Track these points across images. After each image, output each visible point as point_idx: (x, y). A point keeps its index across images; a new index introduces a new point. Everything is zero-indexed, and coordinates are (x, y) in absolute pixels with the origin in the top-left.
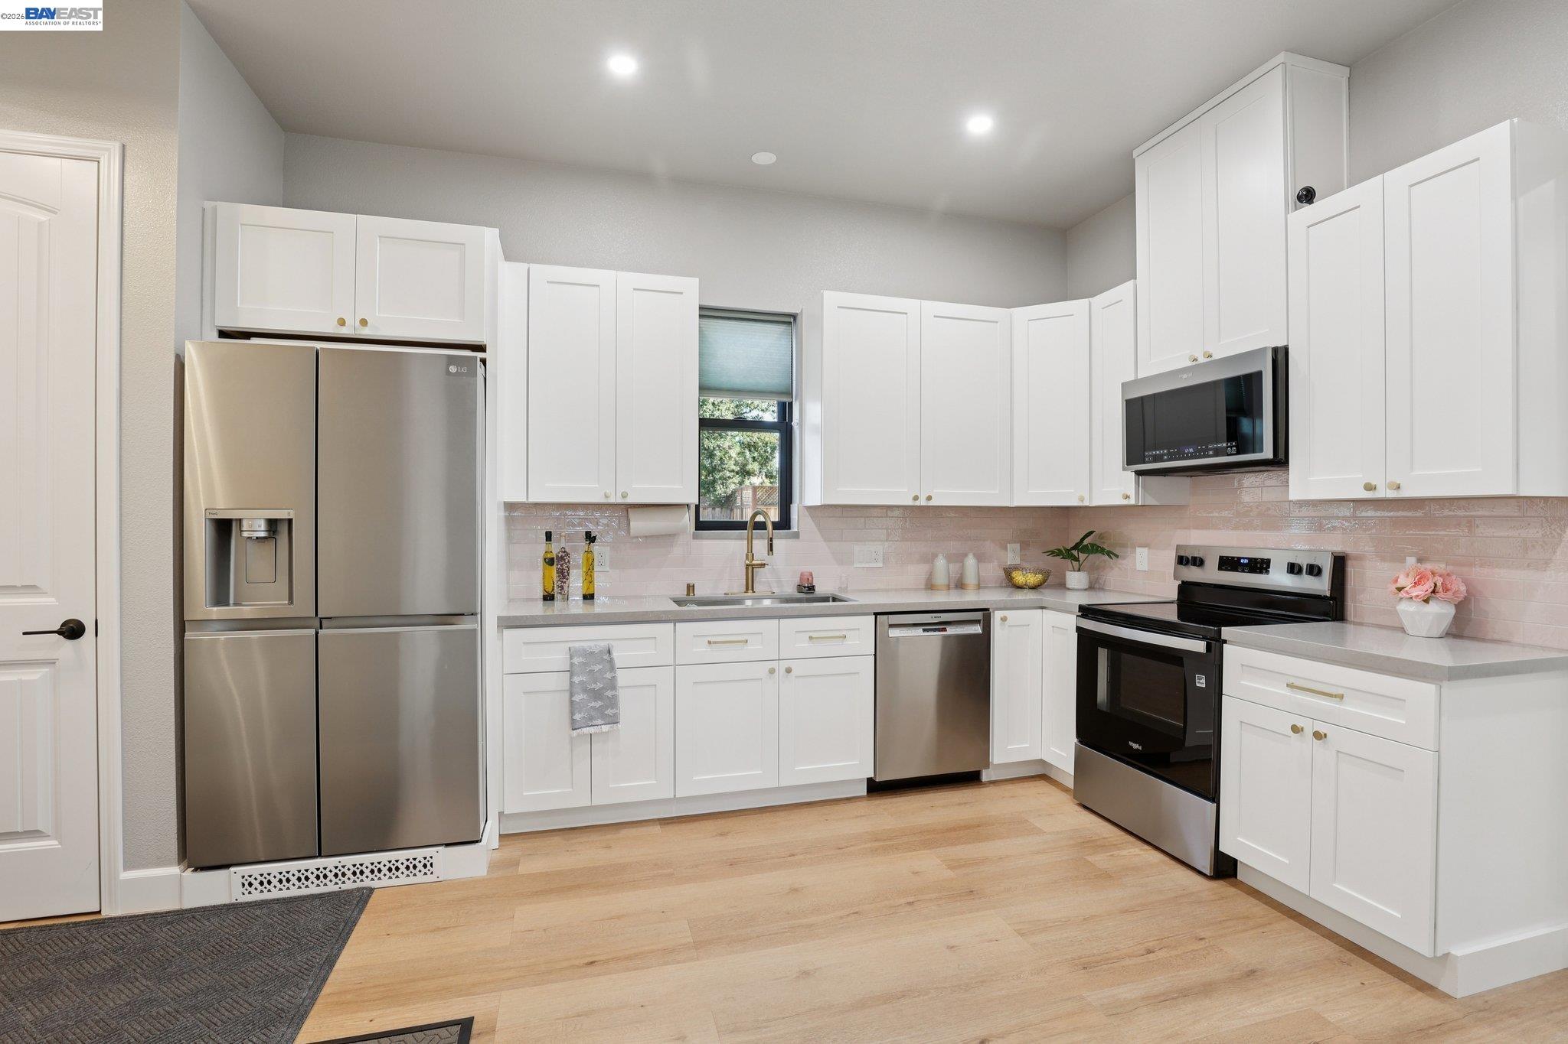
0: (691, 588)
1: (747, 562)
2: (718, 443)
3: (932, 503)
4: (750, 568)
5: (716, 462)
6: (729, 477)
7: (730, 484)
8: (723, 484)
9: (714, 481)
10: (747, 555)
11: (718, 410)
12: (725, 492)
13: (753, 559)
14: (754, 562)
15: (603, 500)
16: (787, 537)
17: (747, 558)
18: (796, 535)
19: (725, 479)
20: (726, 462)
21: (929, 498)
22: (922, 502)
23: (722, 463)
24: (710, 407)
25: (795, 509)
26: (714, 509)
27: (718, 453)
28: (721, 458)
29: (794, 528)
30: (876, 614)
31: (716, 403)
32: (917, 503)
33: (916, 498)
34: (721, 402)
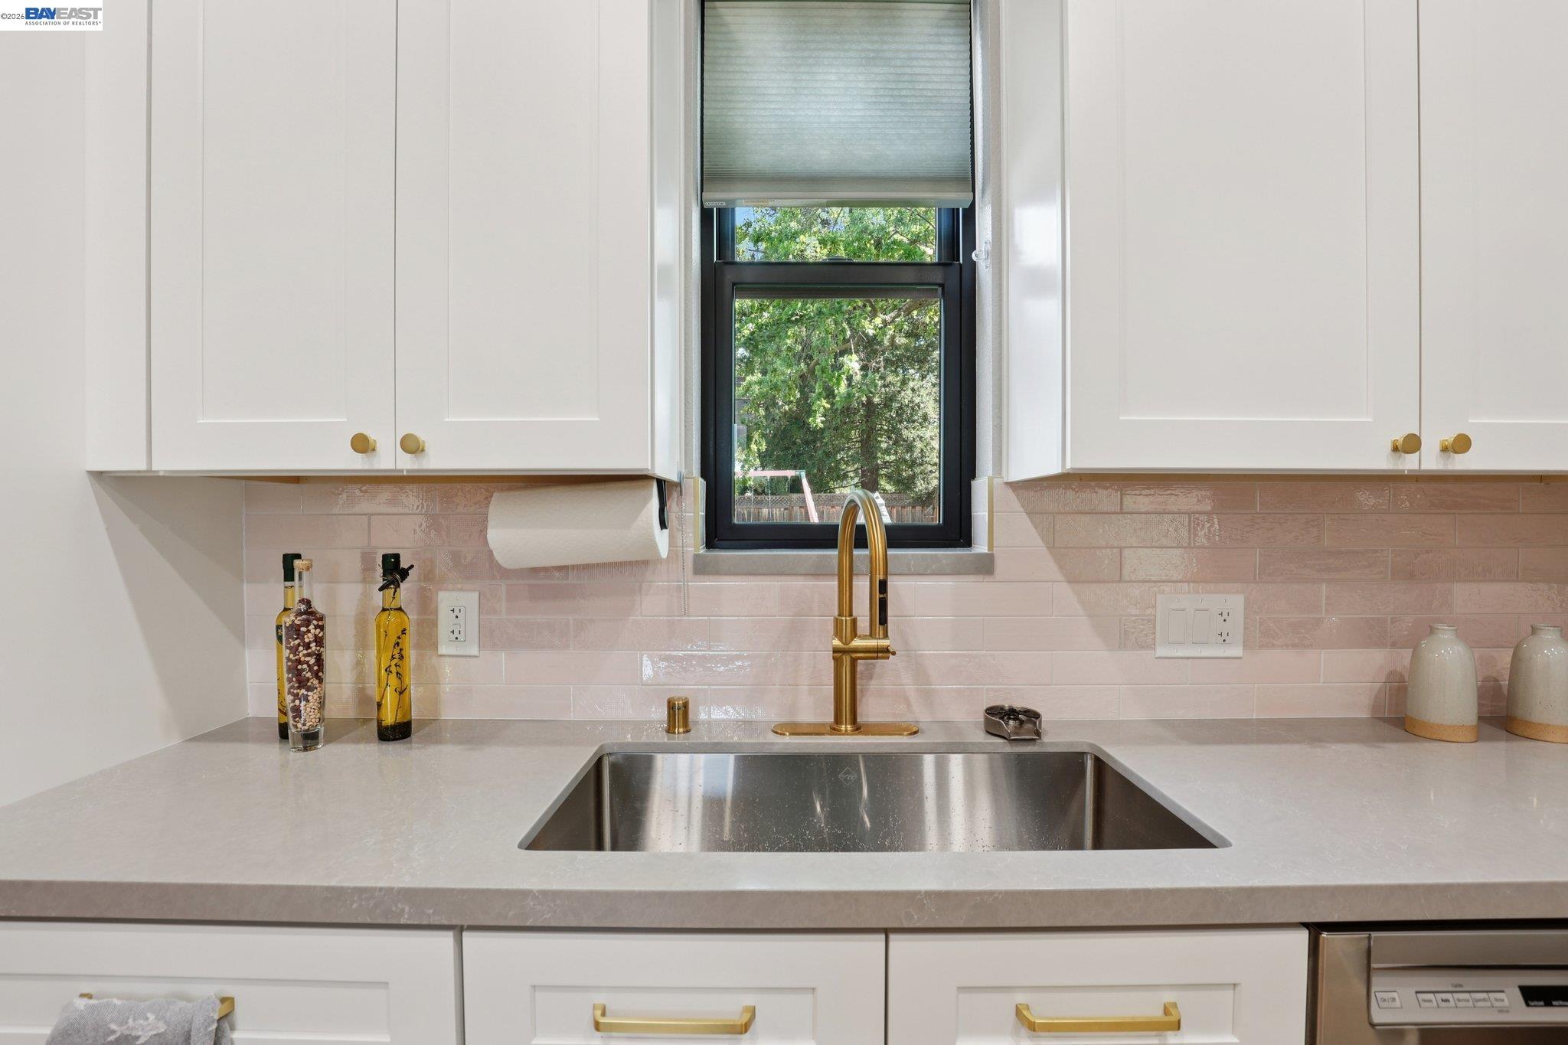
0: (679, 716)
1: (837, 642)
2: (919, 433)
3: (1462, 463)
4: (846, 660)
5: (917, 453)
6: (931, 472)
7: (932, 479)
8: (923, 479)
9: (913, 477)
10: (838, 624)
11: (919, 396)
12: (926, 489)
13: (854, 634)
14: (857, 643)
15: (351, 462)
16: (957, 571)
17: (838, 633)
18: (985, 566)
19: (926, 474)
20: (927, 454)
21: (1462, 444)
22: (1429, 460)
23: (923, 456)
24: (909, 392)
25: (980, 489)
26: (914, 507)
27: (919, 445)
28: (922, 450)
29: (980, 546)
30: (1316, 929)
31: (916, 388)
32: (1409, 463)
33: (1411, 444)
34: (922, 387)
